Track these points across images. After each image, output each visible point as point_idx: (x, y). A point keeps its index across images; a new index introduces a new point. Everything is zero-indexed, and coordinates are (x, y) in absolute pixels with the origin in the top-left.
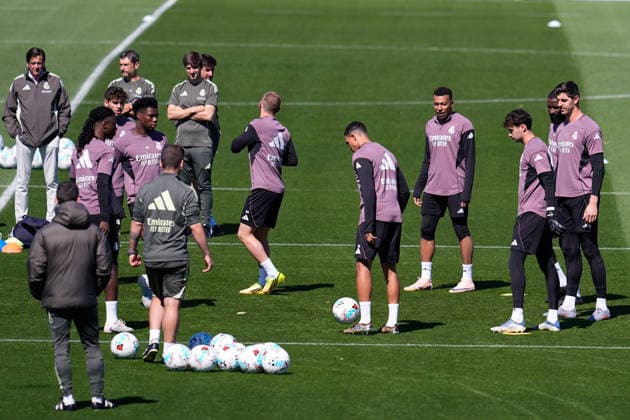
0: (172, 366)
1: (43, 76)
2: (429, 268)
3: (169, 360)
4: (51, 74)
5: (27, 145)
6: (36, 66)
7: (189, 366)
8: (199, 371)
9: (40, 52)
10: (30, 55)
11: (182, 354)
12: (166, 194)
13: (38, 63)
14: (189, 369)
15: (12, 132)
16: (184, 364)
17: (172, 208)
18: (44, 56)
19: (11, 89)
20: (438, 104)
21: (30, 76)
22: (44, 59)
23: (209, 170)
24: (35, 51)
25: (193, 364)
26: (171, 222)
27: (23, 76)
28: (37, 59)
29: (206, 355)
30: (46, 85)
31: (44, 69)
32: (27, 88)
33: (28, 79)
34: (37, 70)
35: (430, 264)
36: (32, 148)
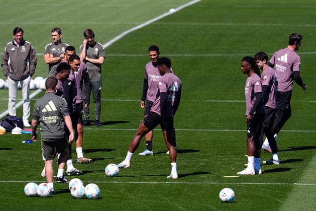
0: (28, 194)
1: (22, 43)
3: (27, 191)
4: (26, 42)
5: (13, 80)
6: (19, 37)
7: (37, 194)
8: (42, 197)
9: (21, 30)
10: (15, 31)
11: (34, 188)
13: (20, 36)
14: (37, 196)
15: (6, 73)
16: (35, 193)
17: (55, 109)
18: (23, 31)
19: (5, 50)
21: (15, 42)
22: (23, 34)
23: (100, 90)
24: (18, 30)
26: (56, 117)
27: (11, 43)
28: (19, 34)
29: (45, 188)
30: (23, 48)
31: (23, 38)
32: (13, 49)
33: (14, 44)
34: (20, 39)
36: (16, 81)
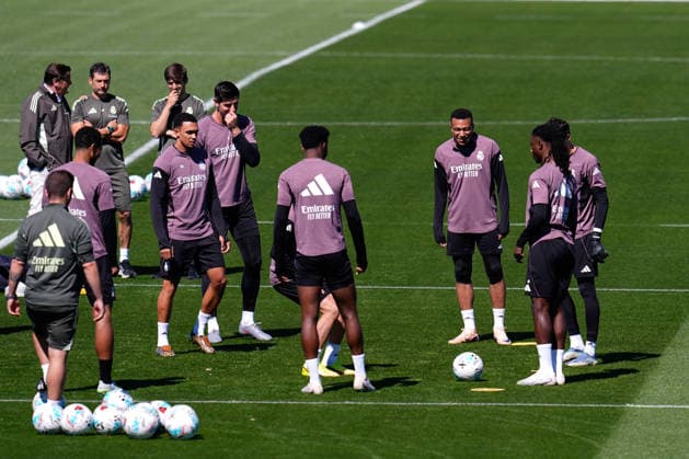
0: (41, 428)
2: (472, 316)
3: (38, 421)
7: (60, 428)
11: (53, 414)
12: (54, 228)
14: (60, 432)
16: (55, 426)
17: (60, 243)
20: (459, 129)
25: (65, 426)
26: (59, 260)
29: (79, 416)
32: (54, 109)
35: (472, 311)
